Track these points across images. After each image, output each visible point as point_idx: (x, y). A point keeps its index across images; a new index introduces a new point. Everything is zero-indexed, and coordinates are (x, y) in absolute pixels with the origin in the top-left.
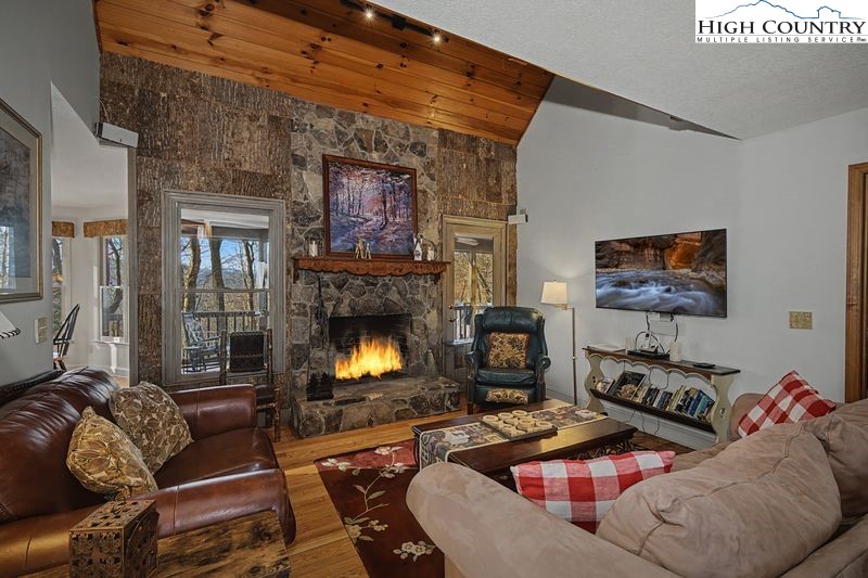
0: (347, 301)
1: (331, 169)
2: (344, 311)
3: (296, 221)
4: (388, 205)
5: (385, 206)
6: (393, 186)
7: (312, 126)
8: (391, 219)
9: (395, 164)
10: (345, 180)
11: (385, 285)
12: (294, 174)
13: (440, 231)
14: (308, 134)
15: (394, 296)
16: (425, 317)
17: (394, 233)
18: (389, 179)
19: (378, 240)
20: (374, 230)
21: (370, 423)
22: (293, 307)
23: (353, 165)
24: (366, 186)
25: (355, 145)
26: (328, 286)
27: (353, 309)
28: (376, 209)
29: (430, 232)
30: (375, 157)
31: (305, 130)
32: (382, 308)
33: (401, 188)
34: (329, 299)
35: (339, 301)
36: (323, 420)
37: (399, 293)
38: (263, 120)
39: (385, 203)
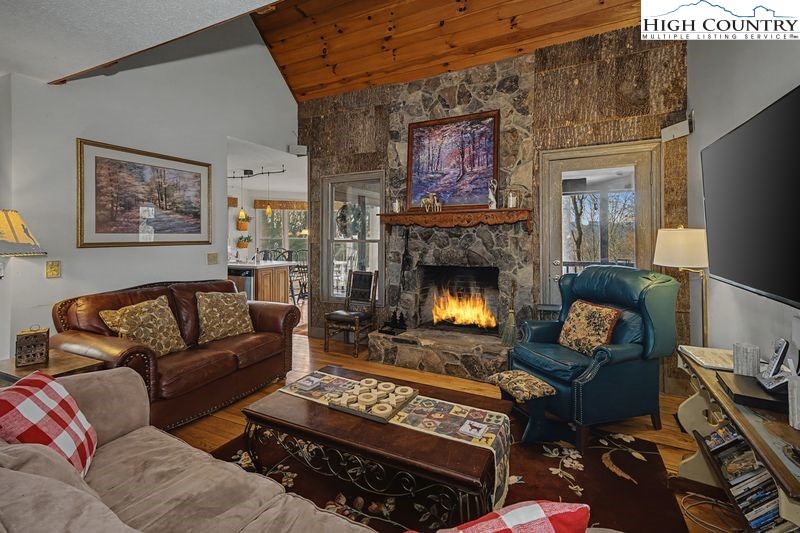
0: (431, 252)
1: (416, 133)
2: (429, 260)
3: (391, 184)
4: (466, 156)
5: (463, 157)
6: (473, 135)
7: (404, 103)
8: (468, 170)
9: (478, 111)
10: (426, 142)
11: (469, 236)
12: (390, 146)
13: (535, 173)
14: (401, 111)
15: (478, 248)
16: (515, 273)
17: (471, 183)
18: (469, 129)
19: (454, 192)
20: (451, 183)
21: (421, 367)
22: (391, 255)
23: (433, 126)
24: (445, 142)
25: (439, 107)
26: (416, 238)
27: (437, 259)
28: (454, 162)
29: (520, 176)
30: (458, 110)
31: (398, 109)
32: (465, 260)
33: (482, 134)
34: (416, 249)
35: (425, 252)
36: (383, 351)
37: (485, 245)
38: (372, 112)
39: (463, 154)
